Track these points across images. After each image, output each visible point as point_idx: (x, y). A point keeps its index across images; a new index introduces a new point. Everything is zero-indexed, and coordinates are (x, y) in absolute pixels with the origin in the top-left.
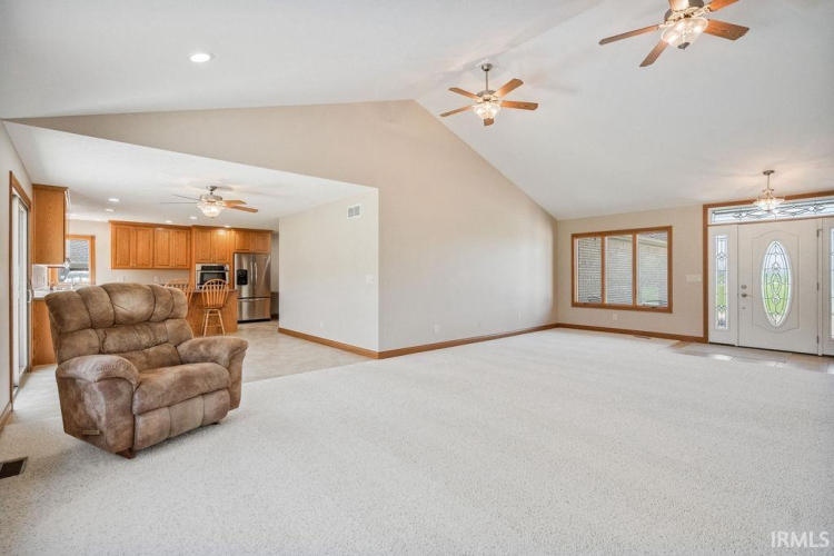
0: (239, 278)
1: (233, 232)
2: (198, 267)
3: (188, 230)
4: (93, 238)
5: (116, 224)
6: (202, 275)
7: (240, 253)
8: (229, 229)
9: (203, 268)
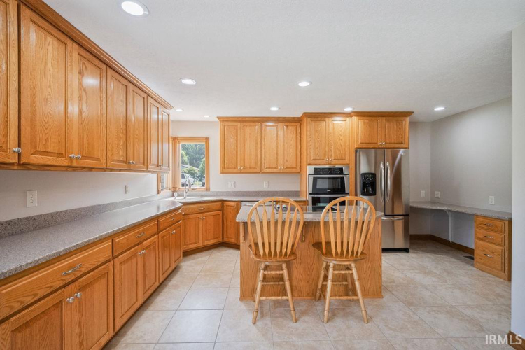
0: (364, 186)
1: (355, 119)
2: (310, 170)
3: (298, 121)
4: (207, 139)
5: (224, 120)
6: (315, 180)
7: (364, 148)
8: (349, 115)
9: (317, 171)
